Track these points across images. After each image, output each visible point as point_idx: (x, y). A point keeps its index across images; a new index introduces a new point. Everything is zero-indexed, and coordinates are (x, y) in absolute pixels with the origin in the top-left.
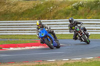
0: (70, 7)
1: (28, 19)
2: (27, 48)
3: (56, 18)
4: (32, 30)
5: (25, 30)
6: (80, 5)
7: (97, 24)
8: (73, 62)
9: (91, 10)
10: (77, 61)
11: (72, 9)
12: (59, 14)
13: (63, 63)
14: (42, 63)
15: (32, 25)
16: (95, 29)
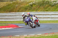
0: (28, 5)
1: (3, 12)
2: (3, 29)
3: (20, 11)
4: (6, 18)
5: (2, 18)
6: (34, 4)
7: (43, 15)
8: (30, 36)
9: (40, 6)
10: (32, 36)
11: (29, 6)
12: (21, 9)
13: (24, 37)
14: (12, 37)
15: (6, 16)
16: (42, 18)
